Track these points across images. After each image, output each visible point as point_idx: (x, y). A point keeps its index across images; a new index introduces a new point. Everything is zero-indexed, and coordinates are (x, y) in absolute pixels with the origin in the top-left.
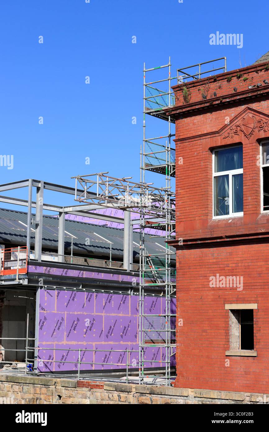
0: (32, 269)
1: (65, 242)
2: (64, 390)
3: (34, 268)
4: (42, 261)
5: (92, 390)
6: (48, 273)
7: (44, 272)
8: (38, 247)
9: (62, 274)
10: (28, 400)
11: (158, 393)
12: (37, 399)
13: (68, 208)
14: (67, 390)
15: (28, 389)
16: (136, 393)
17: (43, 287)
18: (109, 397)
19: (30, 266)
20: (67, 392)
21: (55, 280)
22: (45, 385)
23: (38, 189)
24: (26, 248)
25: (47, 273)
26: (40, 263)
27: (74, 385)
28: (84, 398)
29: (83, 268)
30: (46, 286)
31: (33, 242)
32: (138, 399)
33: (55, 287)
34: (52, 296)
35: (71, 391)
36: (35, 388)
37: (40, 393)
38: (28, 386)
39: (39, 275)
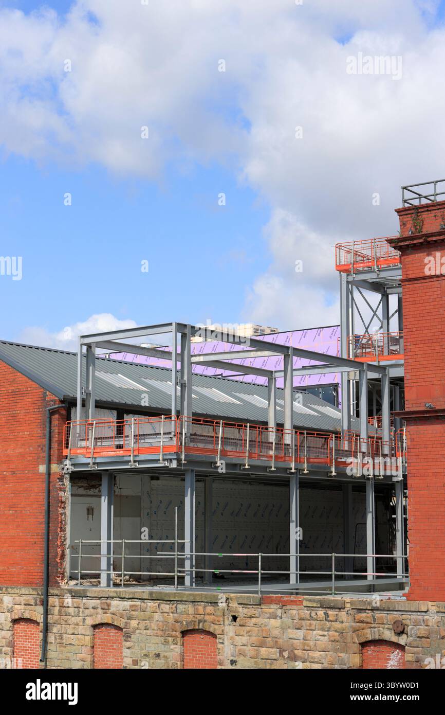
2: (241, 609)
5: (284, 608)
10: (185, 623)
11: (384, 608)
12: (200, 622)
14: (246, 608)
15: (184, 608)
16: (352, 609)
18: (311, 616)
20: (246, 610)
22: (211, 603)
27: (258, 601)
28: (274, 618)
32: (354, 616)
35: (253, 609)
36: (196, 607)
37: (204, 613)
38: (185, 604)
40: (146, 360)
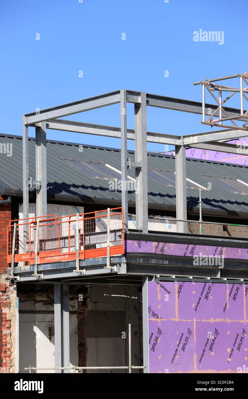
0: (133, 246)
1: (188, 198)
3: (137, 245)
4: (149, 232)
6: (161, 253)
7: (154, 252)
8: (142, 208)
9: (185, 253)
13: (191, 138)
17: (153, 277)
19: (129, 242)
21: (174, 265)
23: (137, 106)
24: (120, 210)
25: (158, 252)
26: (145, 236)
29: (222, 242)
30: (158, 276)
31: (132, 200)
33: (174, 277)
34: (169, 293)
39: (146, 257)
40: (216, 156)
